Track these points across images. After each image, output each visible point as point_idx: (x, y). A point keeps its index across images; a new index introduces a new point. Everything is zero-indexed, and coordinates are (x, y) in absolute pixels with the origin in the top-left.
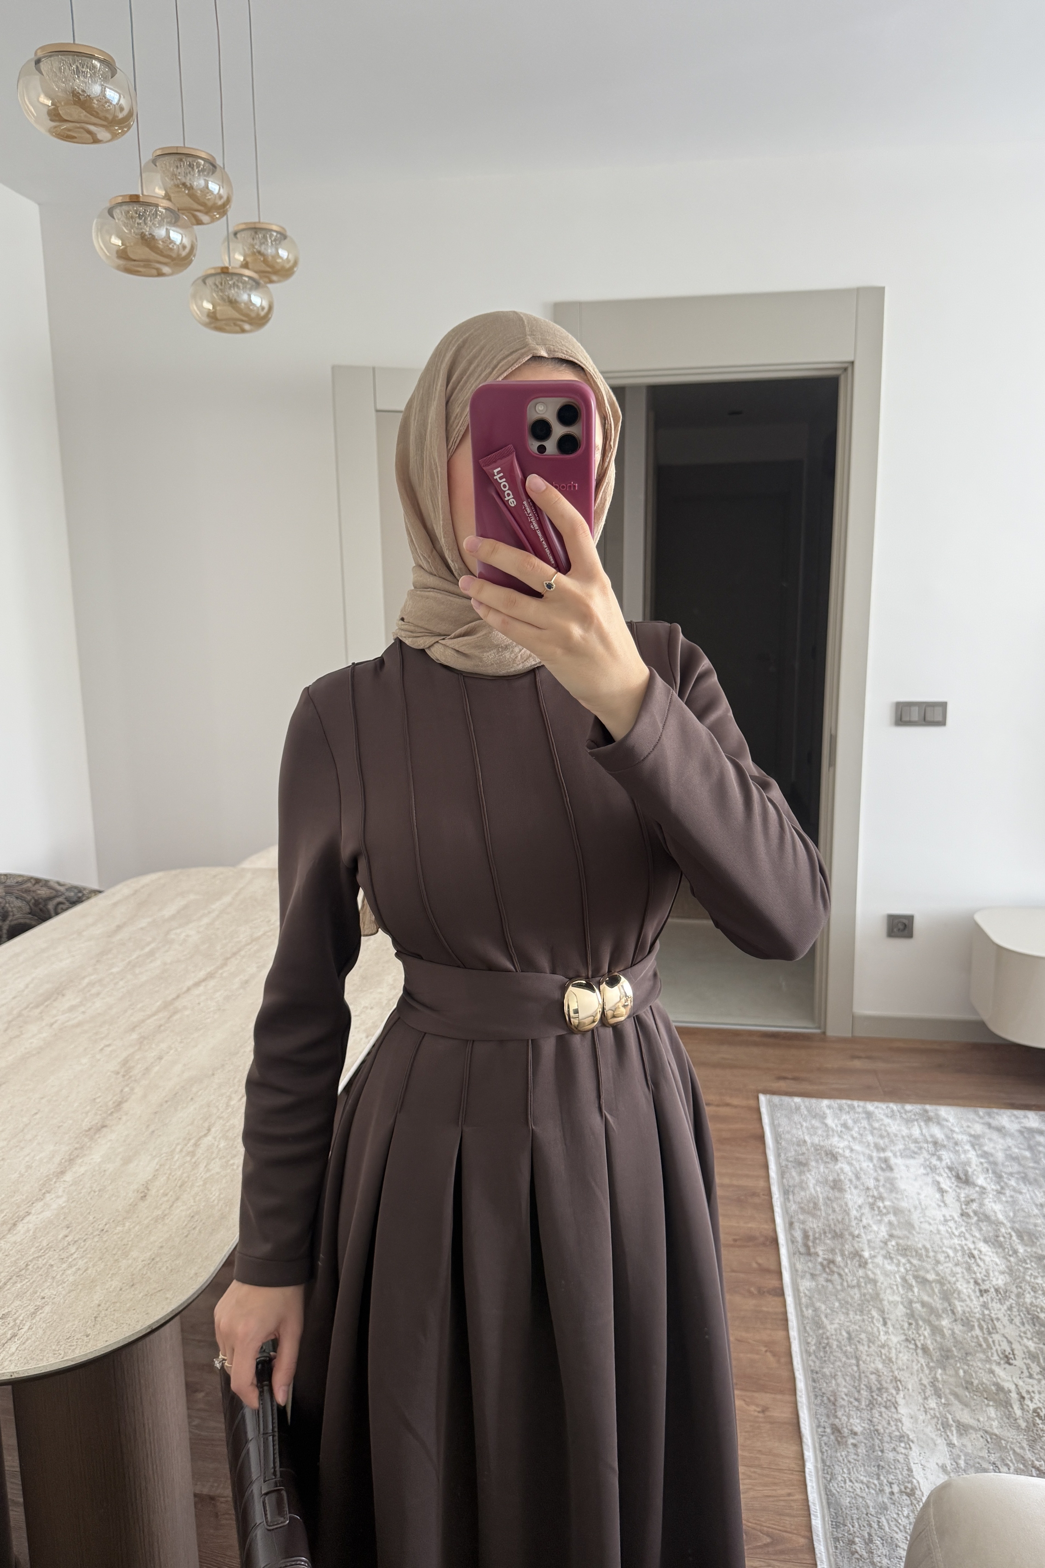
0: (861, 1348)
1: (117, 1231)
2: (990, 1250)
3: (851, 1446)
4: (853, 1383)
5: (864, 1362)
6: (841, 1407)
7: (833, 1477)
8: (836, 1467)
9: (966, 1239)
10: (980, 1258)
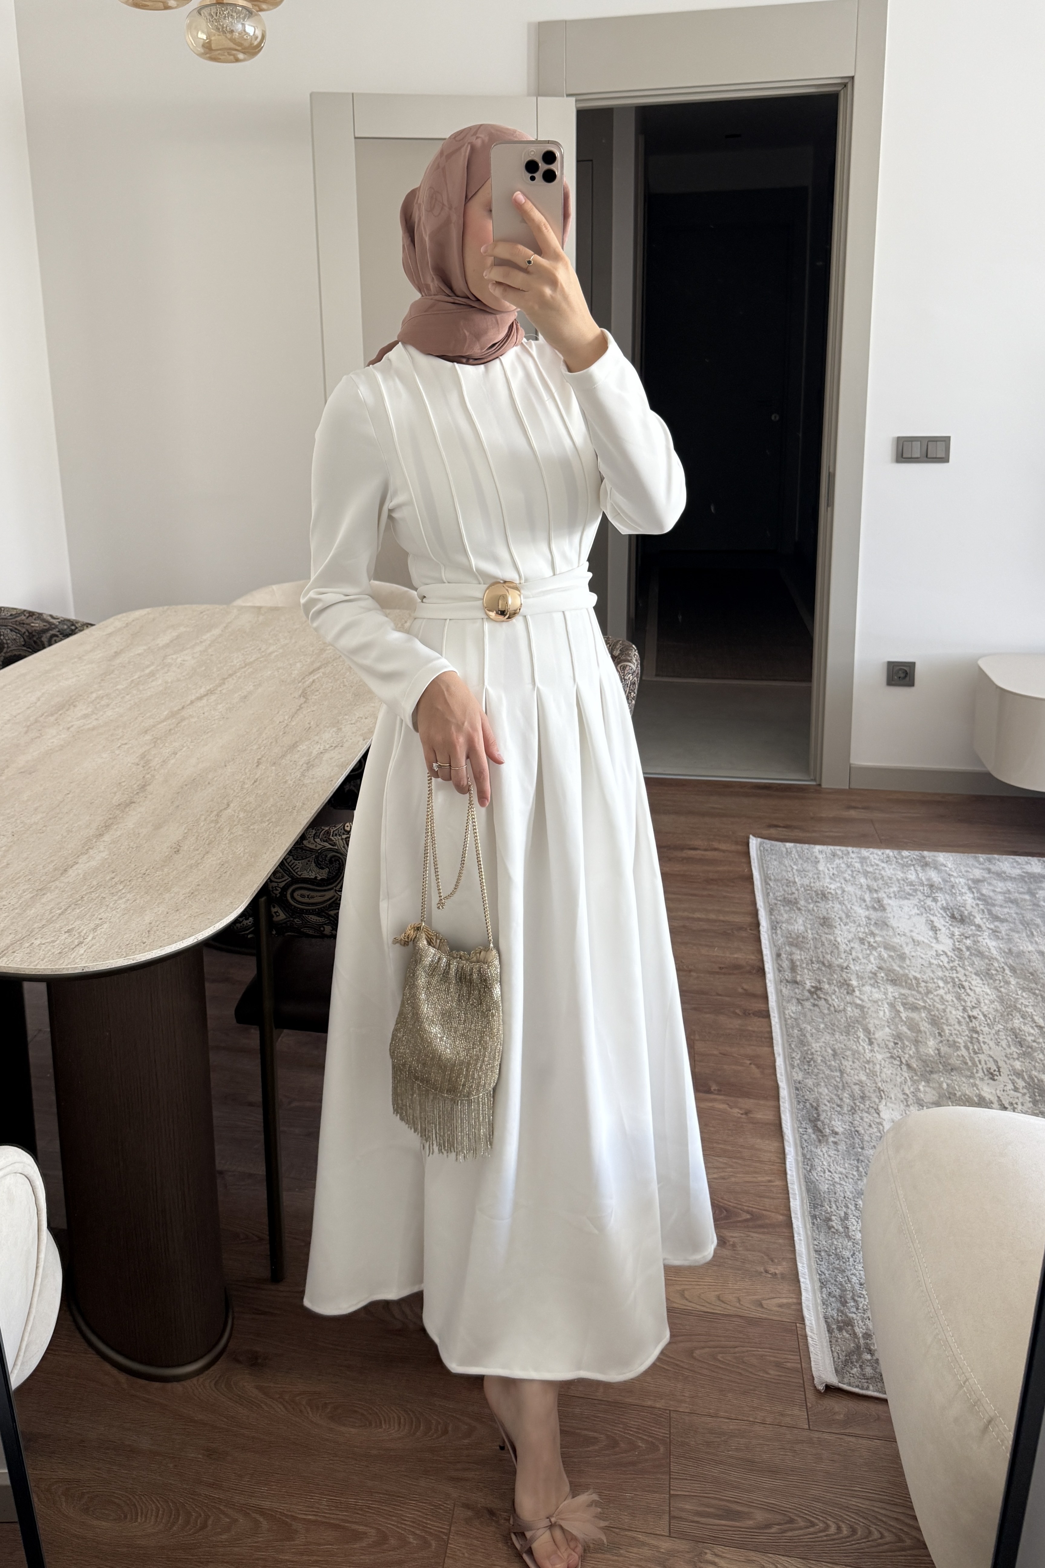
0: (845, 1063)
1: (157, 875)
2: (981, 982)
3: (832, 1144)
4: (836, 1092)
5: (848, 1075)
6: (823, 1111)
7: (812, 1167)
8: (816, 1160)
9: (957, 972)
10: (970, 989)
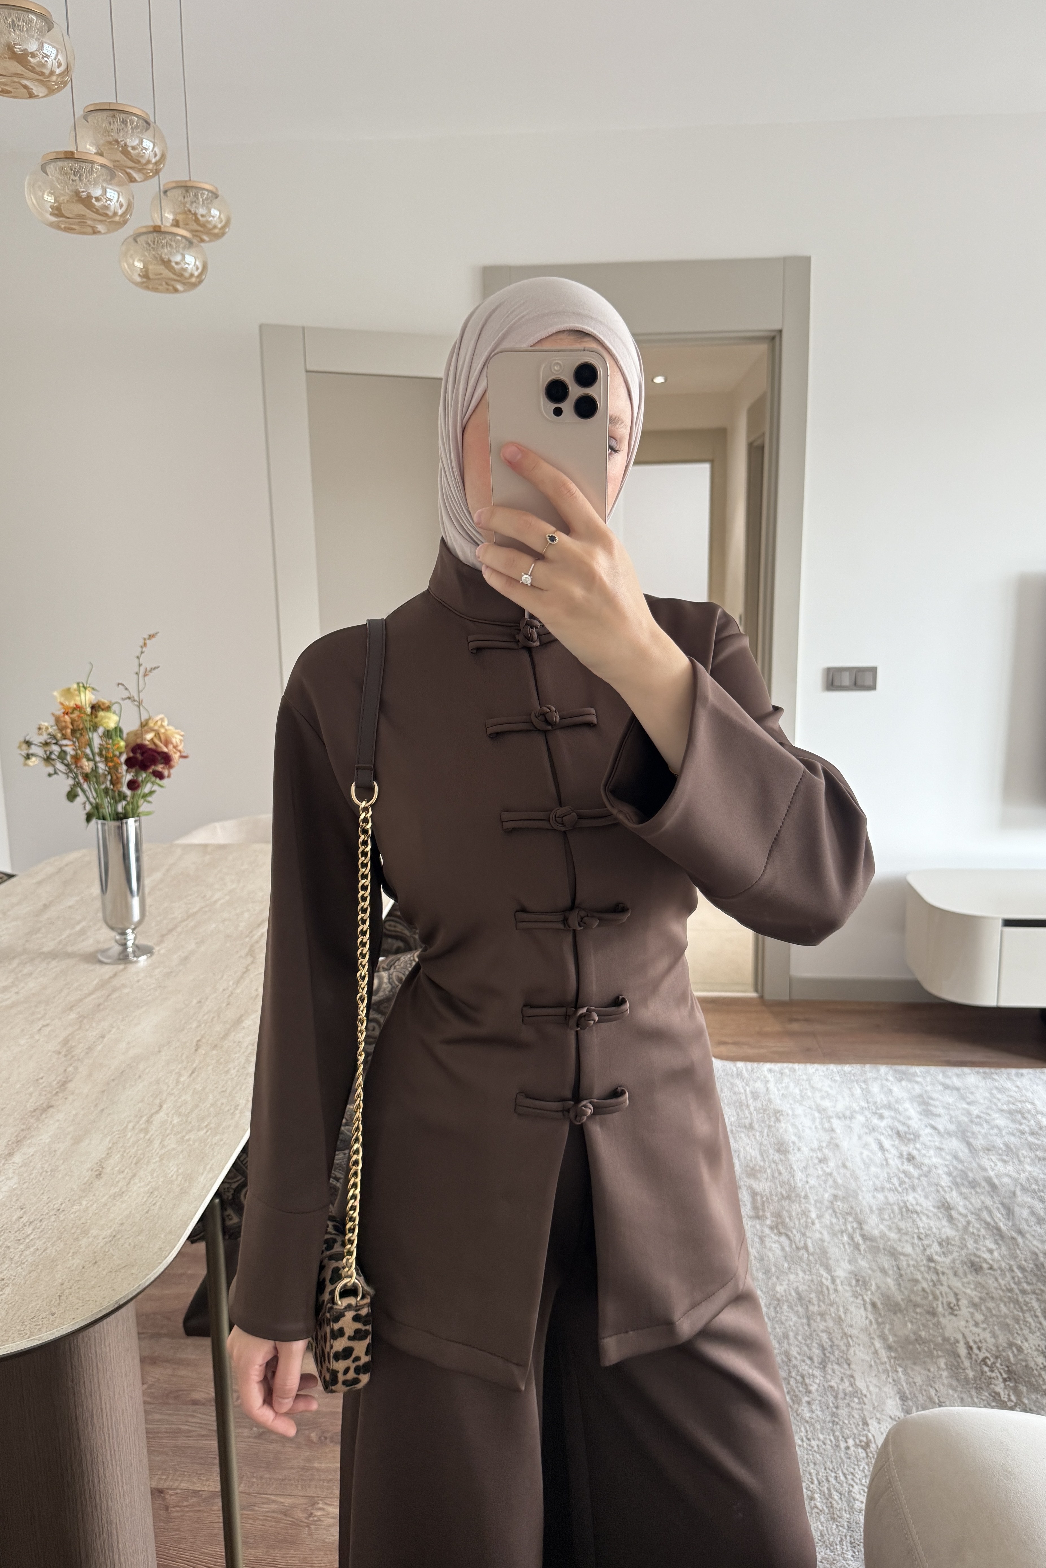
0: (811, 1307)
1: (73, 1210)
